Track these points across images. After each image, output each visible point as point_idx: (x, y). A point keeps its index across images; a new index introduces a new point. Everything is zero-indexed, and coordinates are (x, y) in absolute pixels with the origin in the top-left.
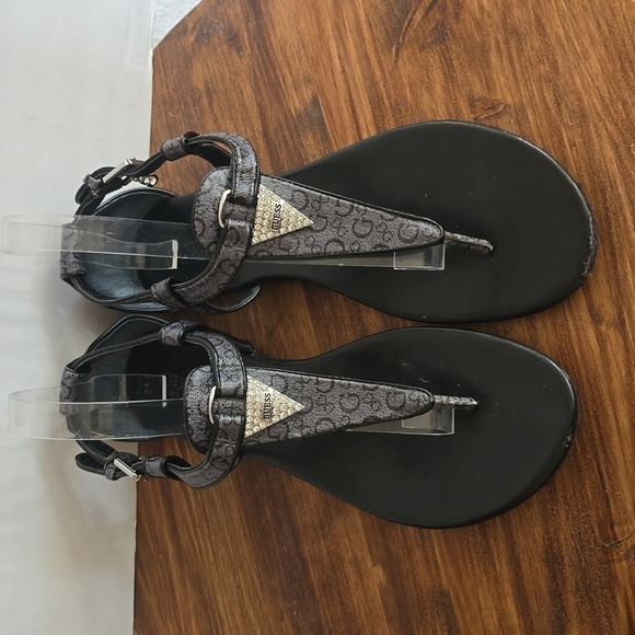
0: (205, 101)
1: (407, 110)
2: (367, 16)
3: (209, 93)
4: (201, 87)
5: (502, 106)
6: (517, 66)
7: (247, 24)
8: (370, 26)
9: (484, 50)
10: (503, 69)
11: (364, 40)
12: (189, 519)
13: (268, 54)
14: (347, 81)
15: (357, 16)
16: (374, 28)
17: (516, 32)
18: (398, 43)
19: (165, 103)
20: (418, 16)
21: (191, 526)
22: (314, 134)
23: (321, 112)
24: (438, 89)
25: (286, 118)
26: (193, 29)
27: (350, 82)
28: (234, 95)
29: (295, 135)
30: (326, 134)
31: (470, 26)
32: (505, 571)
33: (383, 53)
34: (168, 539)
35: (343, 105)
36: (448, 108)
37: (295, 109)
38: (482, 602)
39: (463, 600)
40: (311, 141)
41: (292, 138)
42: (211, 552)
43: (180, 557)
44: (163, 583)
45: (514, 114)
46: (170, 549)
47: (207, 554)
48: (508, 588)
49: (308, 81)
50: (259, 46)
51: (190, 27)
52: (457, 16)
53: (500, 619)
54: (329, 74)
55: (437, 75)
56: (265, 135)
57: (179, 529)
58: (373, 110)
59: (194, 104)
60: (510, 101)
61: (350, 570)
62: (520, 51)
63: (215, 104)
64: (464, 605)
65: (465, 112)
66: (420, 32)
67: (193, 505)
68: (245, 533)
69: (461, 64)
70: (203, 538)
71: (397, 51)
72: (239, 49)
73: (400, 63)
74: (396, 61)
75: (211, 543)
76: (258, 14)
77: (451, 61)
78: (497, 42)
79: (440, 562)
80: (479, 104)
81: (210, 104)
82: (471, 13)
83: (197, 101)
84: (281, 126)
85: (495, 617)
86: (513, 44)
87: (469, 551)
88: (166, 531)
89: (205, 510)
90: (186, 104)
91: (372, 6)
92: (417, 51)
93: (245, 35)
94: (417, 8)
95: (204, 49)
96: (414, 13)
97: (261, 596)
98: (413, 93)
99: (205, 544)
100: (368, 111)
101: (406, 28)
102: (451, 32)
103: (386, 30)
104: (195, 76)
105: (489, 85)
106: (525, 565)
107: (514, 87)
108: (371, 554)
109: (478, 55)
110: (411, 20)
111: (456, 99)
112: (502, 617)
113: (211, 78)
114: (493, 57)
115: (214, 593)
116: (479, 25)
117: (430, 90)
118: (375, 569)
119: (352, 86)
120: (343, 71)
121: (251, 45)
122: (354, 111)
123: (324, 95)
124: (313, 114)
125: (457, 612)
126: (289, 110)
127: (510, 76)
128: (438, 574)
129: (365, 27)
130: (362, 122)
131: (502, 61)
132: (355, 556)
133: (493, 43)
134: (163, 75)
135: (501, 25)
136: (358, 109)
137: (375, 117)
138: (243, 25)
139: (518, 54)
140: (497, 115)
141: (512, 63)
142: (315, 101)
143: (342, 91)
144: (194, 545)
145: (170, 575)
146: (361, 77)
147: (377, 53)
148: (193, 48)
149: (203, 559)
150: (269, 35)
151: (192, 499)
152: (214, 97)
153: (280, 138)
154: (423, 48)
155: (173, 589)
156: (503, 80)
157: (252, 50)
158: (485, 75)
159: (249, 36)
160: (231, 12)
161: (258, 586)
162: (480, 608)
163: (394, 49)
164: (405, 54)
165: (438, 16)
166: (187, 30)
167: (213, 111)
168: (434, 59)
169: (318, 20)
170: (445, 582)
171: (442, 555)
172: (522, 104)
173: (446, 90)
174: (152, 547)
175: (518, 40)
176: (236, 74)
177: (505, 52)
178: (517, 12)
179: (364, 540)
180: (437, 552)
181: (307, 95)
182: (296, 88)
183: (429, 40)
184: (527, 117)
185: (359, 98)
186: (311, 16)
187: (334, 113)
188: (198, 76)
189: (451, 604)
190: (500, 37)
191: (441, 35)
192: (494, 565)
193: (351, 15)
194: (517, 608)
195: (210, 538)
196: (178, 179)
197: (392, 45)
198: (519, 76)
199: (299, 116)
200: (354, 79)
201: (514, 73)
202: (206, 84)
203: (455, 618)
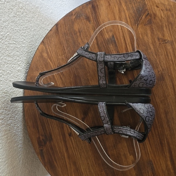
0: (78, 34)
1: (140, 40)
2: (129, 16)
3: (79, 32)
4: (77, 30)
5: (167, 41)
6: (171, 32)
7: (92, 15)
8: (130, 18)
9: (162, 27)
10: (167, 32)
11: (128, 22)
12: (72, 146)
13: (99, 23)
14: (123, 32)
15: (126, 16)
16: (131, 19)
17: (171, 23)
18: (138, 23)
19: (65, 34)
20: (144, 17)
21: (72, 148)
22: (113, 45)
23: (115, 39)
24: (149, 35)
25: (104, 40)
26: (75, 14)
27: (124, 32)
28: (88, 33)
29: (107, 44)
30: (116, 45)
31: (158, 20)
32: (168, 155)
33: (133, 25)
34: (65, 152)
35: (122, 38)
36: (152, 40)
37: (107, 38)
38: (161, 163)
39: (156, 162)
40: (112, 46)
41: (106, 45)
42: (79, 155)
43: (69, 157)
44: (63, 164)
45: (170, 43)
46: (66, 155)
47: (78, 156)
48: (169, 159)
49: (111, 31)
50: (96, 21)
51: (74, 14)
52: (155, 18)
53: (166, 167)
54: (117, 29)
55: (149, 32)
56: (97, 44)
57: (69, 149)
58: (130, 39)
59: (75, 35)
60: (169, 39)
61: (123, 157)
62: (172, 28)
63: (82, 35)
64: (156, 164)
65: (157, 41)
66: (144, 21)
67: (73, 142)
68: (90, 149)
69: (156, 30)
70: (76, 151)
71: (138, 25)
72: (89, 21)
73: (138, 28)
74: (137, 28)
75: (79, 152)
76: (95, 12)
77: (153, 29)
78: (166, 25)
79: (149, 153)
80: (161, 40)
81: (80, 35)
82: (158, 17)
83: (76, 34)
84: (102, 42)
85: (165, 166)
86: (170, 26)
87: (158, 150)
88: (64, 150)
89: (77, 144)
90: (72, 34)
91: (130, 13)
92: (143, 26)
93: (91, 17)
94: (143, 15)
95: (78, 20)
96: (142, 16)
97: (95, 166)
98: (142, 36)
99: (77, 153)
100: (129, 40)
101: (140, 20)
102: (153, 22)
103: (134, 20)
104: (75, 27)
105: (163, 35)
106: (173, 153)
107: (170, 36)
108: (129, 153)
109: (161, 28)
110: (141, 18)
111: (154, 38)
112: (167, 166)
113: (80, 28)
114: (165, 29)
115: (80, 166)
116: (161, 21)
117: (147, 36)
118: (130, 156)
119: (124, 33)
120: (122, 29)
121: (93, 20)
122: (125, 39)
123: (116, 35)
124: (113, 39)
125: (154, 166)
126: (105, 38)
127: (169, 34)
128: (149, 157)
129: (128, 18)
130: (127, 42)
131: (167, 30)
132: (124, 153)
133: (165, 25)
134: (64, 26)
135: (167, 21)
136: (126, 39)
137: (131, 41)
138: (91, 15)
139: (171, 28)
140: (166, 43)
141: (170, 31)
142: (113, 36)
143: (121, 34)
144: (73, 153)
145: (65, 162)
146: (127, 31)
147: (132, 25)
148: (74, 20)
149: (76, 157)
150: (99, 18)
151: (73, 141)
152: (82, 33)
153: (102, 45)
154: (145, 25)
155: (66, 166)
156: (167, 34)
157: (94, 21)
158: (162, 33)
159: (93, 18)
160: (87, 11)
161: (94, 163)
162: (161, 164)
163: (137, 25)
164: (140, 26)
165: (149, 18)
166: (73, 15)
167: (81, 37)
168: (148, 28)
169: (114, 16)
170: (151, 158)
171: (150, 152)
172: (173, 41)
173: (152, 36)
174: (59, 155)
175: (172, 25)
176: (88, 28)
177: (168, 28)
178: (171, 18)
179: (127, 149)
180: (149, 151)
181: (111, 34)
182: (107, 32)
183: (147, 23)
184: (174, 44)
185: (126, 36)
186: (112, 14)
187: (119, 40)
188: (76, 27)
189: (153, 164)
190: (166, 24)
191: (150, 22)
192: (165, 153)
193: (124, 15)
194: (171, 163)
195: (79, 151)
196: (69, 54)
197: (136, 24)
198: (172, 34)
199: (108, 40)
200: (125, 31)
201: (170, 33)
202: (79, 29)
203: (154, 167)
